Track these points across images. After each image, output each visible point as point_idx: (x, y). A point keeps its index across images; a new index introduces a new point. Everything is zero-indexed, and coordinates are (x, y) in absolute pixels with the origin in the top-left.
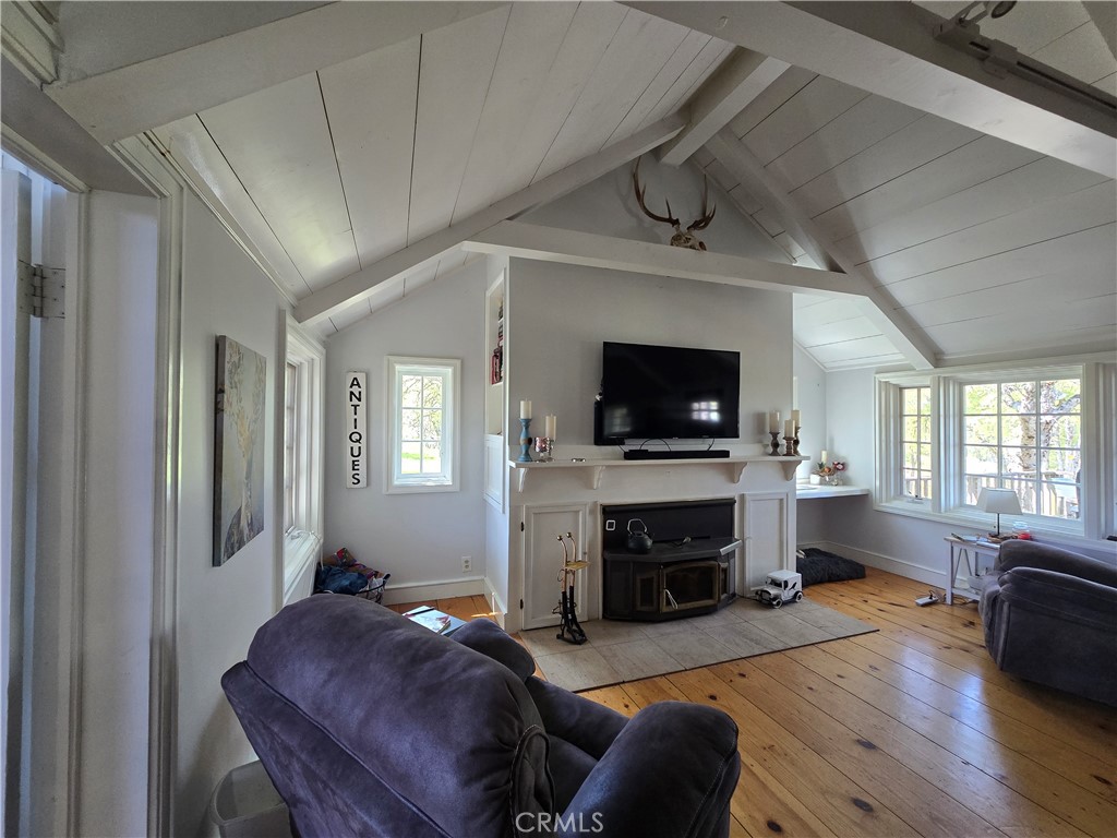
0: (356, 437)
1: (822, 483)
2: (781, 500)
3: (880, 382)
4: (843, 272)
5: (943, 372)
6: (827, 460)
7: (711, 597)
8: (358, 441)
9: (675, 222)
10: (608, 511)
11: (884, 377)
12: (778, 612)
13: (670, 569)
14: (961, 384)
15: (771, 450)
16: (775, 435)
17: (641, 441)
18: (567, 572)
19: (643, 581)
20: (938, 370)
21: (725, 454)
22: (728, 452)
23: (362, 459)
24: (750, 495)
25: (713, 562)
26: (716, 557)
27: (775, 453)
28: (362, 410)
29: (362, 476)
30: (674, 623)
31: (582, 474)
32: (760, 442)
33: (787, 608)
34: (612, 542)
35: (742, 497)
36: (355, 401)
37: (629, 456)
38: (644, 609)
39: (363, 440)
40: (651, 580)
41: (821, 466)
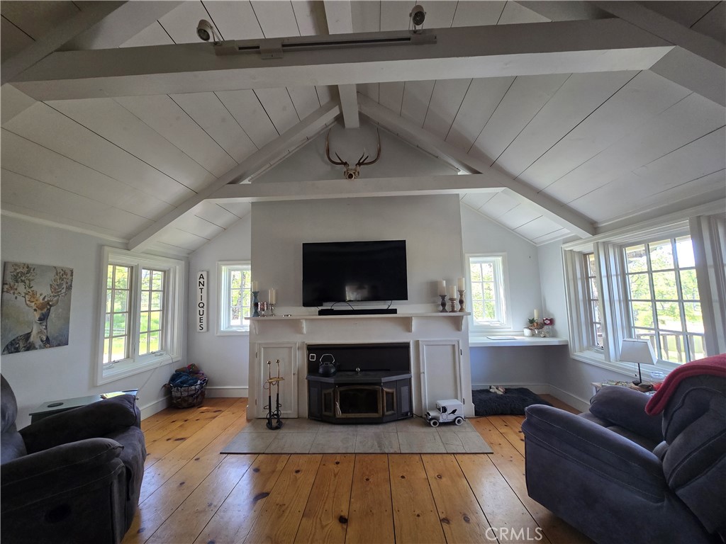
0: (201, 305)
1: (533, 335)
2: (454, 346)
3: (565, 251)
4: (480, 173)
5: (600, 238)
6: (539, 316)
7: (376, 411)
8: (202, 307)
9: (345, 164)
10: (311, 349)
11: (568, 247)
12: (433, 429)
13: (342, 389)
14: (621, 247)
15: (441, 308)
16: (443, 297)
17: (331, 304)
18: (270, 383)
19: (325, 394)
20: (596, 237)
21: (394, 311)
22: (396, 310)
23: (204, 317)
24: (423, 341)
25: (377, 387)
26: (379, 384)
27: (444, 310)
28: (205, 291)
29: (204, 326)
30: (346, 426)
31: (294, 324)
32: (434, 302)
33: (444, 428)
34: (312, 368)
35: (417, 343)
36: (201, 286)
37: (321, 313)
38: (327, 413)
39: (205, 307)
40: (329, 394)
41: (532, 321)
